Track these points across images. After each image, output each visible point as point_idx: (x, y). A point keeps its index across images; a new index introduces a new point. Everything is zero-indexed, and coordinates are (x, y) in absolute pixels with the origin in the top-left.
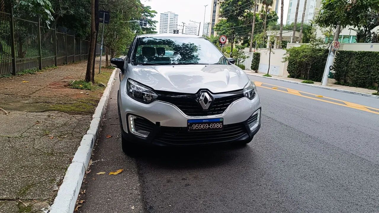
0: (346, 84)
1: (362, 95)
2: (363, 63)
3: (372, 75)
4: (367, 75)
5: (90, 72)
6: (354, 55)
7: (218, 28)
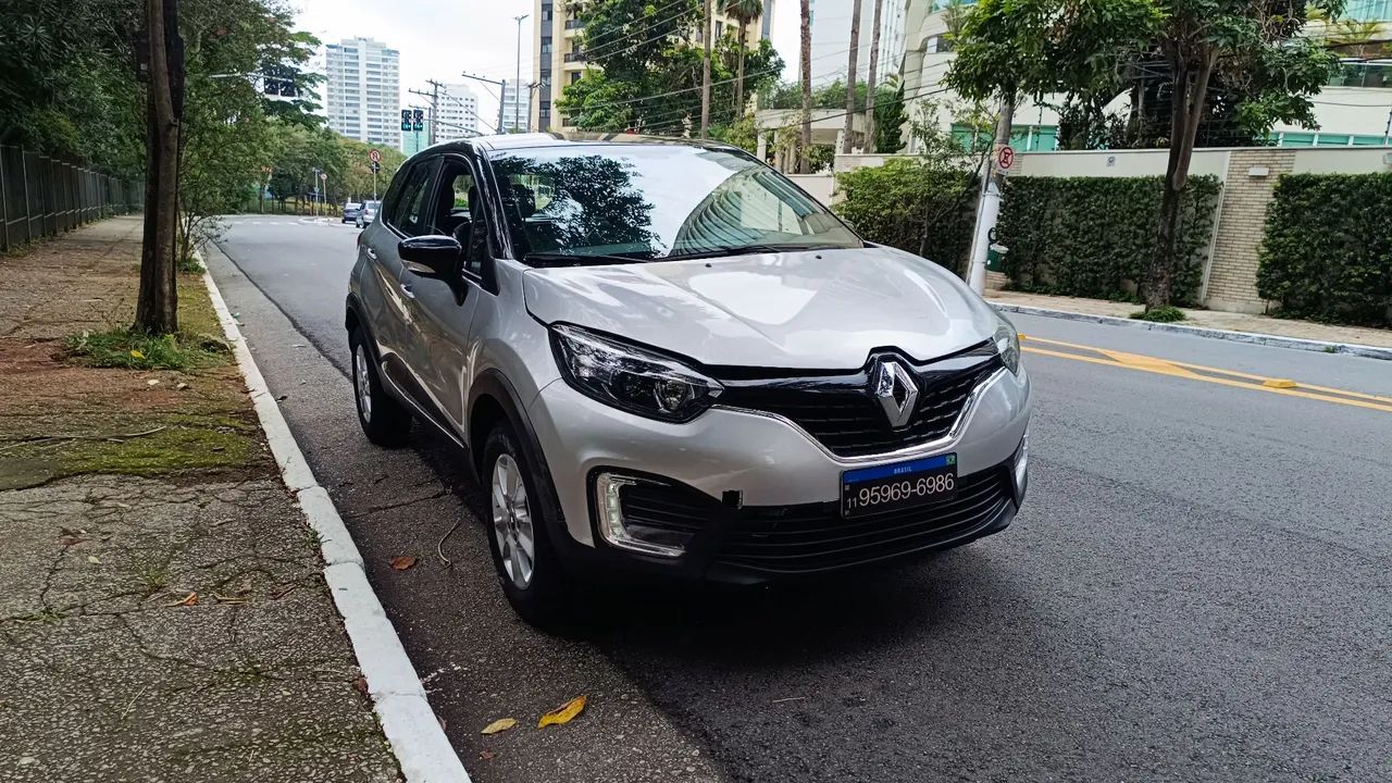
0: (1038, 287)
1: (1101, 322)
2: (1090, 216)
3: (1119, 255)
4: (1103, 255)
5: (162, 293)
6: (1059, 189)
7: (574, 100)
